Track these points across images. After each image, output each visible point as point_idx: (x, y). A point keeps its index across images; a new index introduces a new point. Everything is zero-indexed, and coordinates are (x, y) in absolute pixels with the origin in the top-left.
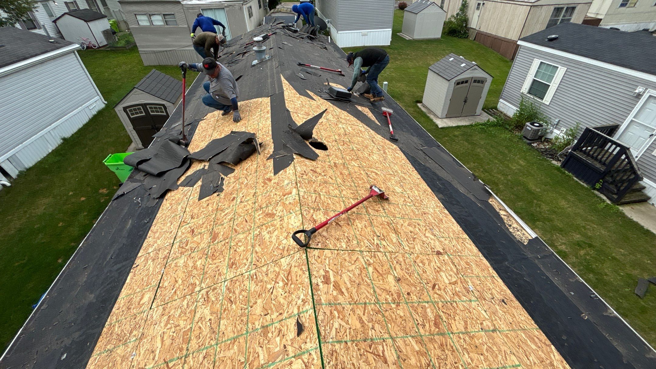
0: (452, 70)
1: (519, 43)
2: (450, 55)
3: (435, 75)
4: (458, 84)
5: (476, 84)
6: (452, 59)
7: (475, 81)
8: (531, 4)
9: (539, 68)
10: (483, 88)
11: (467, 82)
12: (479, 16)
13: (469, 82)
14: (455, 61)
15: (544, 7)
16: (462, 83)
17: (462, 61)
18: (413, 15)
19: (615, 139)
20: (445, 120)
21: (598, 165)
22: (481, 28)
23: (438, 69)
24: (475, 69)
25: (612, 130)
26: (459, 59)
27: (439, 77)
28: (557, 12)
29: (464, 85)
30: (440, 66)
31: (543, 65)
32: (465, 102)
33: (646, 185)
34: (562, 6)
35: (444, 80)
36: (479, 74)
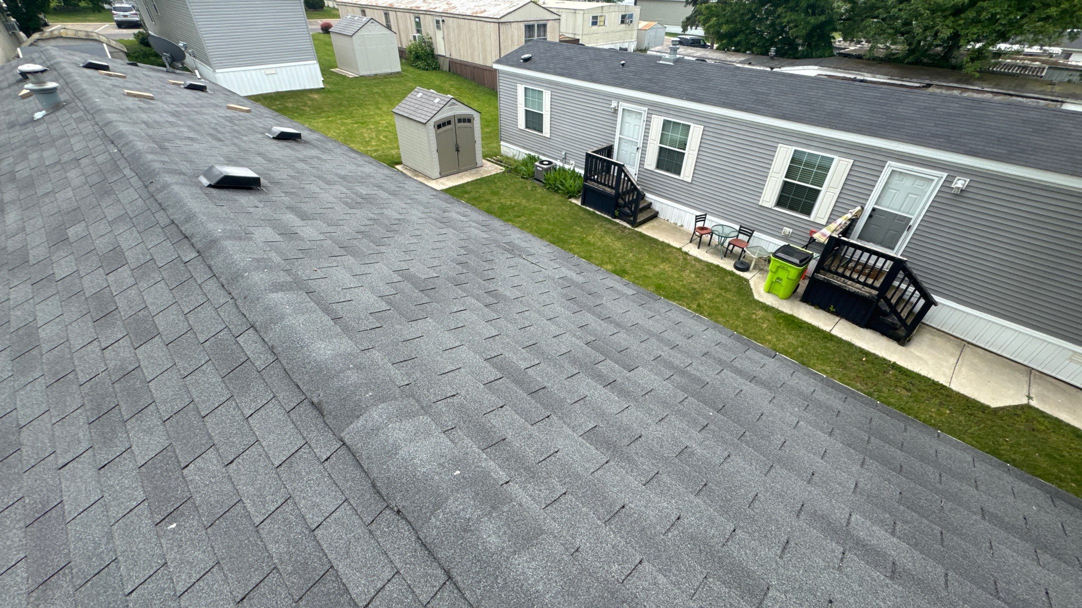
0: (425, 109)
1: (495, 66)
2: (416, 90)
3: (405, 120)
4: (439, 127)
5: (462, 124)
6: (420, 95)
7: (460, 121)
8: (497, 21)
9: (526, 96)
10: (472, 128)
11: (449, 123)
12: (443, 38)
13: (452, 122)
14: (425, 96)
15: (513, 24)
16: (444, 125)
17: (433, 95)
18: (347, 39)
19: (614, 160)
20: (442, 180)
21: (608, 190)
22: (452, 55)
23: (406, 110)
24: (454, 104)
25: (609, 151)
26: (429, 94)
27: (412, 123)
28: (529, 31)
29: (448, 127)
30: (408, 107)
31: (528, 91)
32: (458, 150)
33: (652, 201)
34: (532, 23)
35: (419, 125)
36: (461, 110)
